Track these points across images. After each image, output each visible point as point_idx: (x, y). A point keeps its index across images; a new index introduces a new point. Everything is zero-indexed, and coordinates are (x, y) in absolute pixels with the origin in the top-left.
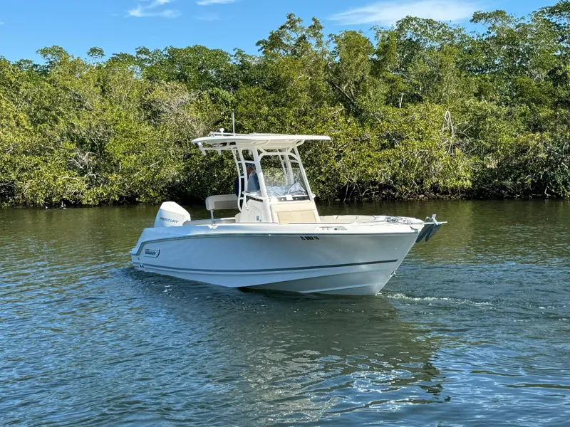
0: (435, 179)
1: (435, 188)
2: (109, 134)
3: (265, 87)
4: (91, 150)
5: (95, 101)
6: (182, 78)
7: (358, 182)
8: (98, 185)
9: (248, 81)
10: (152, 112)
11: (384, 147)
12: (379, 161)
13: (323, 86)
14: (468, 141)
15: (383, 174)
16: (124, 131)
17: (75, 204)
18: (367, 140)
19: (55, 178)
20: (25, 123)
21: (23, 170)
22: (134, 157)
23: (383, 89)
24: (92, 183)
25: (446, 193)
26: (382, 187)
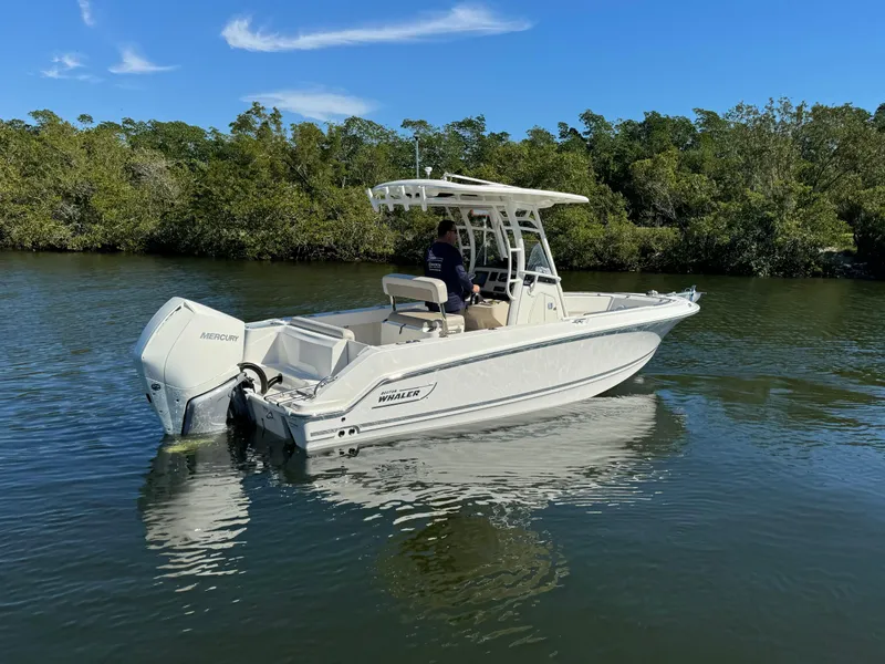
0: (367, 246)
1: (367, 253)
2: (93, 190)
3: (236, 162)
4: (75, 203)
5: (81, 160)
6: (163, 148)
7: (308, 244)
8: (82, 233)
9: (221, 156)
10: (134, 176)
11: (329, 218)
12: (325, 229)
13: (280, 165)
14: (393, 218)
15: (327, 239)
16: (106, 188)
17: (62, 249)
18: (316, 212)
19: (42, 225)
20: (14, 176)
21: (11, 216)
22: (115, 211)
23: (330, 172)
24: (76, 231)
25: (375, 257)
26: (327, 249)
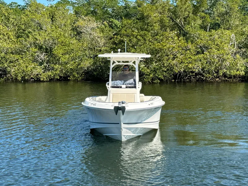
0: (225, 70)
1: (225, 75)
2: (55, 44)
3: (137, 19)
4: (45, 52)
5: (48, 26)
6: (94, 13)
7: (184, 71)
8: (49, 70)
9: (128, 16)
10: (78, 33)
11: (198, 53)
12: (195, 60)
13: (167, 20)
14: (244, 50)
15: (197, 67)
16: (62, 42)
17: (38, 80)
18: (189, 50)
19: (27, 67)
20: (12, 37)
21: (11, 62)
22: (67, 56)
23: (199, 22)
24: (46, 69)
25: (231, 78)
26: (196, 74)
